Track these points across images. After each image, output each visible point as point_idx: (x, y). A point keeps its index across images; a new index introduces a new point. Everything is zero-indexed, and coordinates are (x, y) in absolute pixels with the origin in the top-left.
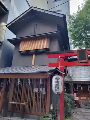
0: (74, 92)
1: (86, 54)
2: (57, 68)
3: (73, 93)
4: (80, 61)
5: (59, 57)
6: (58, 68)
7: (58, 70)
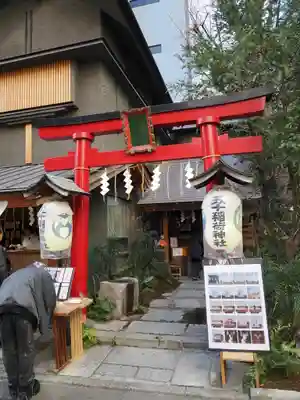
2: (45, 179)
4: (133, 150)
7: (49, 184)
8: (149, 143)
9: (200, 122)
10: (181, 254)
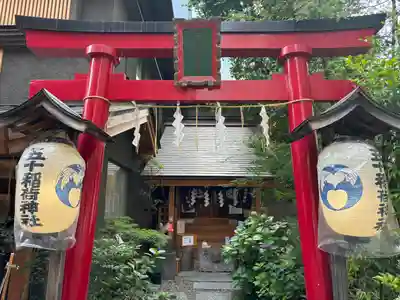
4: (185, 80)
5: (90, 49)
7: (50, 109)
9: (285, 51)
10: (192, 243)
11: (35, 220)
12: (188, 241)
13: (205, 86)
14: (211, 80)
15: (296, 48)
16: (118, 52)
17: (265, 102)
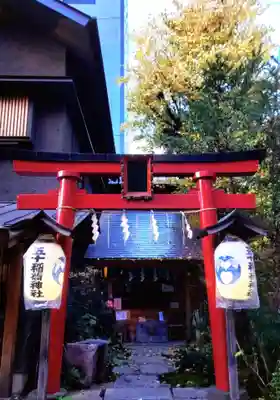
0: (116, 295)
1: (149, 173)
2: (42, 215)
3: (111, 296)
4: (128, 195)
5: (61, 174)
6: (48, 213)
7: (47, 223)
8: (145, 190)
9: (198, 175)
10: (125, 318)
11: (40, 293)
12: (122, 316)
13: (143, 198)
14: (147, 194)
15: (205, 173)
16: (82, 174)
17: (183, 210)
